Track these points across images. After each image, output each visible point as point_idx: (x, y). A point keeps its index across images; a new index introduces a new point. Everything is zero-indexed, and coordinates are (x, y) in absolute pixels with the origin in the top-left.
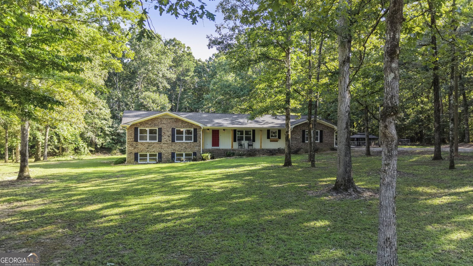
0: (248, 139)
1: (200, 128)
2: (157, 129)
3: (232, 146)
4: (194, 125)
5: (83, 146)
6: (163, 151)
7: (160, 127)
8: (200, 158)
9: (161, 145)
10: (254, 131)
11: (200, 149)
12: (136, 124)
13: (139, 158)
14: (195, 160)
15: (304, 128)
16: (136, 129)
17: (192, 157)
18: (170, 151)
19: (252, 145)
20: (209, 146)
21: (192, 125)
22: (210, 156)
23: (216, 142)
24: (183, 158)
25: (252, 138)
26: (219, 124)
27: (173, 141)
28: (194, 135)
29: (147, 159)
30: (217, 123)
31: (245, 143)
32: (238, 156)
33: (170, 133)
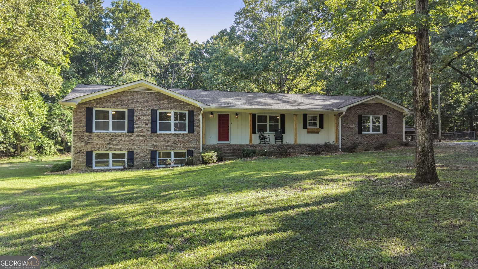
0: (273, 129)
1: (199, 109)
2: (126, 111)
3: (251, 140)
4: (189, 105)
5: (48, 144)
6: (135, 149)
7: (131, 107)
8: (199, 160)
9: (132, 138)
10: (283, 116)
11: (199, 144)
12: (89, 102)
13: (94, 160)
14: (190, 163)
15: (360, 112)
16: (89, 111)
17: (186, 158)
18: (148, 148)
19: (281, 139)
20: (213, 140)
21: (186, 104)
22: (217, 156)
23: (223, 134)
24: (171, 160)
25: (280, 128)
26: (229, 103)
27: (153, 131)
28: (189, 122)
29: (108, 162)
30: (226, 103)
31: (270, 135)
32: (262, 155)
33: (149, 117)
